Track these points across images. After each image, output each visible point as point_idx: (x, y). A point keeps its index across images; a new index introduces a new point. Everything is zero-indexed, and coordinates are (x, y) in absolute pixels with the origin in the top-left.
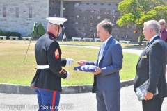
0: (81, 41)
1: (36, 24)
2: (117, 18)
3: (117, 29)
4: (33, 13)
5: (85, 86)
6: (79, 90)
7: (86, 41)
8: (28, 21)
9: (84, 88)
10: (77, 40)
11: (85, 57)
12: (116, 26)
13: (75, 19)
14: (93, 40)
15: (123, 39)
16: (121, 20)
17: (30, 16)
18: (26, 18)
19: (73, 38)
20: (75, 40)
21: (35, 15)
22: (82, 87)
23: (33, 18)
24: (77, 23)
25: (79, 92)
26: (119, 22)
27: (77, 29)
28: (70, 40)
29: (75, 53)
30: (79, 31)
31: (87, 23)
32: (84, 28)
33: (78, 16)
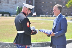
0: (45, 16)
1: (18, 7)
2: (66, 3)
3: (66, 9)
4: (17, 1)
5: (47, 43)
6: (43, 45)
7: (48, 16)
8: (14, 6)
9: (46, 44)
10: (43, 16)
11: (47, 26)
12: (66, 7)
13: (41, 4)
14: (52, 16)
15: (70, 15)
16: (68, 4)
17: (16, 2)
18: (13, 4)
19: (41, 15)
20: (42, 16)
21: (18, 2)
22: (45, 43)
23: (17, 4)
24: (43, 6)
25: (43, 46)
26: (67, 5)
27: (43, 10)
28: (39, 17)
29: (42, 24)
30: (44, 11)
31: (48, 6)
32: (47, 9)
33: (43, 2)
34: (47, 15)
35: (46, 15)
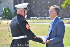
0: (37, 19)
1: (5, 8)
3: (62, 10)
4: (2, 0)
7: (41, 19)
11: (39, 31)
12: (61, 8)
13: (32, 4)
14: (45, 19)
15: (66, 17)
16: (64, 4)
19: (31, 18)
20: (33, 19)
23: (2, 4)
24: (33, 7)
27: (33, 11)
28: (29, 19)
29: (33, 28)
30: (35, 12)
31: (40, 7)
32: (39, 10)
33: (34, 2)
34: (39, 18)
35: (37, 17)
